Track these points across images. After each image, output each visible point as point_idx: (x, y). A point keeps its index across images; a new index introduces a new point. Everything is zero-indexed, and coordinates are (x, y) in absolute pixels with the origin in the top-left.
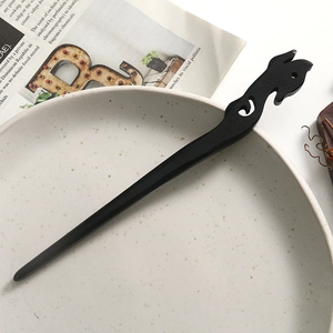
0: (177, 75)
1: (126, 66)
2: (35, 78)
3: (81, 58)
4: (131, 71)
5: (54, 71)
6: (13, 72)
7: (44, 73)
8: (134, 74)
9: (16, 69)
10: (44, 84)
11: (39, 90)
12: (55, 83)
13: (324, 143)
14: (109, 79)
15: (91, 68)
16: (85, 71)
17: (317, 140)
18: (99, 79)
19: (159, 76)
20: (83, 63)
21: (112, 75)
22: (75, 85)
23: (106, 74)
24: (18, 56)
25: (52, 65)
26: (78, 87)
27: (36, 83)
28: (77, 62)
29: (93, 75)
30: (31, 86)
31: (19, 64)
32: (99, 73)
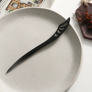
0: (41, 4)
1: (29, 3)
2: (7, 7)
3: (18, 2)
4: (30, 4)
5: (12, 5)
6: (2, 6)
7: (10, 6)
8: (31, 5)
9: (3, 5)
10: (10, 8)
11: (9, 10)
12: (12, 8)
13: (77, 17)
14: (25, 6)
15: (21, 4)
16: (19, 5)
17: (75, 16)
18: (23, 6)
19: (37, 5)
20: (19, 3)
21: (26, 5)
22: (17, 8)
23: (24, 5)
24: (3, 2)
25: (11, 4)
26: (18, 9)
27: (8, 8)
28: (17, 3)
29: (21, 6)
30: (7, 9)
31: (3, 4)
32: (23, 5)
